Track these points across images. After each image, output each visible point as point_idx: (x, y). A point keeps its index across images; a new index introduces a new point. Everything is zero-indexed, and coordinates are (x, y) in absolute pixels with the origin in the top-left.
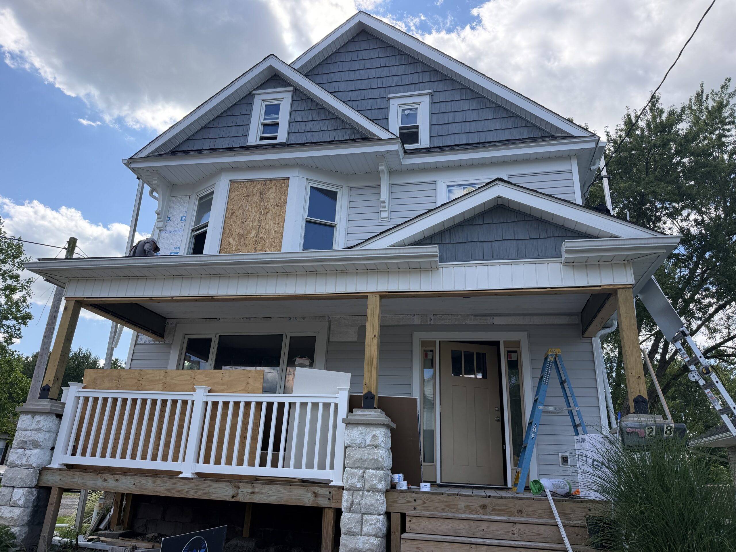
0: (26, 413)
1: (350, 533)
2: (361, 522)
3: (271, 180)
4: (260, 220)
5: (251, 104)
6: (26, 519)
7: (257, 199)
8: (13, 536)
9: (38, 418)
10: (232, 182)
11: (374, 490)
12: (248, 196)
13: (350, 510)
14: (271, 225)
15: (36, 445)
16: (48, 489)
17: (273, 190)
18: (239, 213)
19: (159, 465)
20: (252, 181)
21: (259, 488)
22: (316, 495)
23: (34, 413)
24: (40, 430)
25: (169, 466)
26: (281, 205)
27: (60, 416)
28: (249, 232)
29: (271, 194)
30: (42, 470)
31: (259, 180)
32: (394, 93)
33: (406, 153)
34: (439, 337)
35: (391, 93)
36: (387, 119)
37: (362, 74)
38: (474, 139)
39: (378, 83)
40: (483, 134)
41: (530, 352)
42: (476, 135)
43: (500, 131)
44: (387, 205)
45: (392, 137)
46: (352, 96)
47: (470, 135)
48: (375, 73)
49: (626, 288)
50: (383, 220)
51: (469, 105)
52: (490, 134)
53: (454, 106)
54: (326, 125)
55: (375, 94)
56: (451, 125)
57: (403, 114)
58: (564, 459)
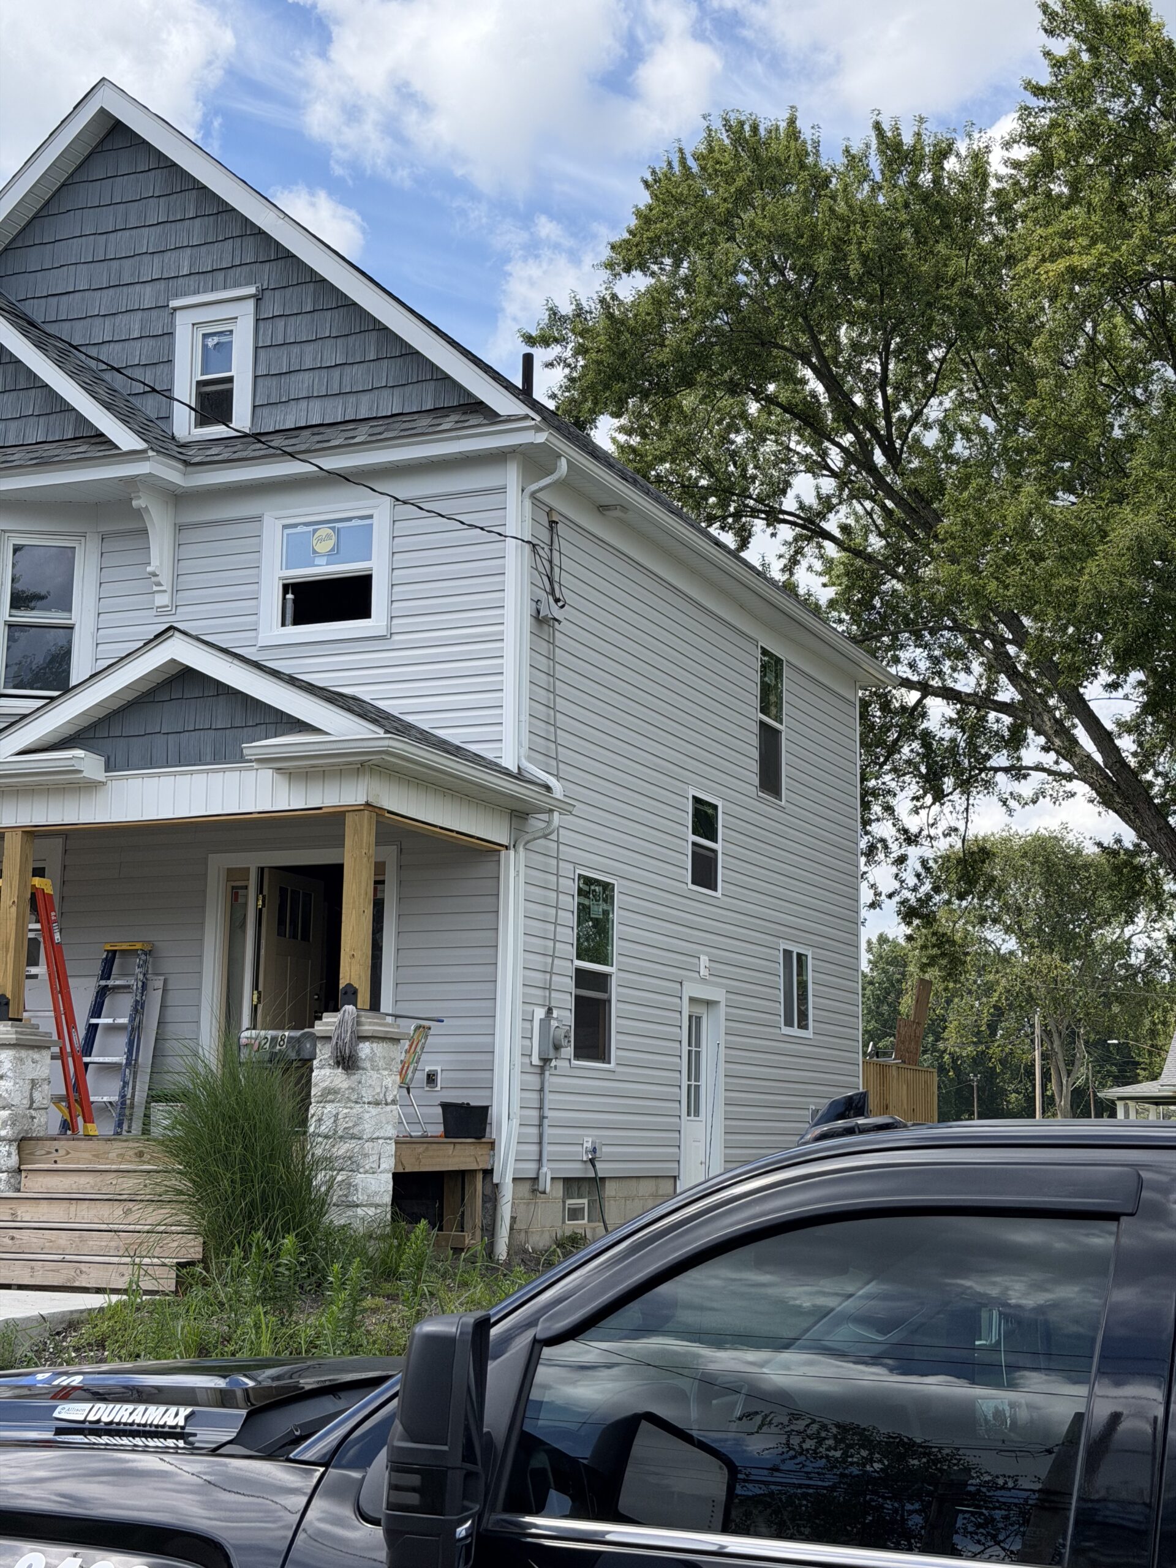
32: (185, 294)
33: (186, 463)
34: (253, 860)
35: (177, 296)
36: (170, 362)
37: (120, 244)
38: (335, 411)
39: (152, 268)
40: (352, 399)
41: (400, 883)
42: (339, 401)
43: (386, 393)
44: (165, 578)
45: (140, 445)
46: (102, 302)
47: (329, 403)
48: (148, 239)
49: (357, 810)
50: (161, 611)
51: (329, 323)
52: (365, 399)
53: (300, 328)
54: (31, 403)
55: (148, 296)
56: (293, 377)
57: (205, 346)
58: (431, 1078)
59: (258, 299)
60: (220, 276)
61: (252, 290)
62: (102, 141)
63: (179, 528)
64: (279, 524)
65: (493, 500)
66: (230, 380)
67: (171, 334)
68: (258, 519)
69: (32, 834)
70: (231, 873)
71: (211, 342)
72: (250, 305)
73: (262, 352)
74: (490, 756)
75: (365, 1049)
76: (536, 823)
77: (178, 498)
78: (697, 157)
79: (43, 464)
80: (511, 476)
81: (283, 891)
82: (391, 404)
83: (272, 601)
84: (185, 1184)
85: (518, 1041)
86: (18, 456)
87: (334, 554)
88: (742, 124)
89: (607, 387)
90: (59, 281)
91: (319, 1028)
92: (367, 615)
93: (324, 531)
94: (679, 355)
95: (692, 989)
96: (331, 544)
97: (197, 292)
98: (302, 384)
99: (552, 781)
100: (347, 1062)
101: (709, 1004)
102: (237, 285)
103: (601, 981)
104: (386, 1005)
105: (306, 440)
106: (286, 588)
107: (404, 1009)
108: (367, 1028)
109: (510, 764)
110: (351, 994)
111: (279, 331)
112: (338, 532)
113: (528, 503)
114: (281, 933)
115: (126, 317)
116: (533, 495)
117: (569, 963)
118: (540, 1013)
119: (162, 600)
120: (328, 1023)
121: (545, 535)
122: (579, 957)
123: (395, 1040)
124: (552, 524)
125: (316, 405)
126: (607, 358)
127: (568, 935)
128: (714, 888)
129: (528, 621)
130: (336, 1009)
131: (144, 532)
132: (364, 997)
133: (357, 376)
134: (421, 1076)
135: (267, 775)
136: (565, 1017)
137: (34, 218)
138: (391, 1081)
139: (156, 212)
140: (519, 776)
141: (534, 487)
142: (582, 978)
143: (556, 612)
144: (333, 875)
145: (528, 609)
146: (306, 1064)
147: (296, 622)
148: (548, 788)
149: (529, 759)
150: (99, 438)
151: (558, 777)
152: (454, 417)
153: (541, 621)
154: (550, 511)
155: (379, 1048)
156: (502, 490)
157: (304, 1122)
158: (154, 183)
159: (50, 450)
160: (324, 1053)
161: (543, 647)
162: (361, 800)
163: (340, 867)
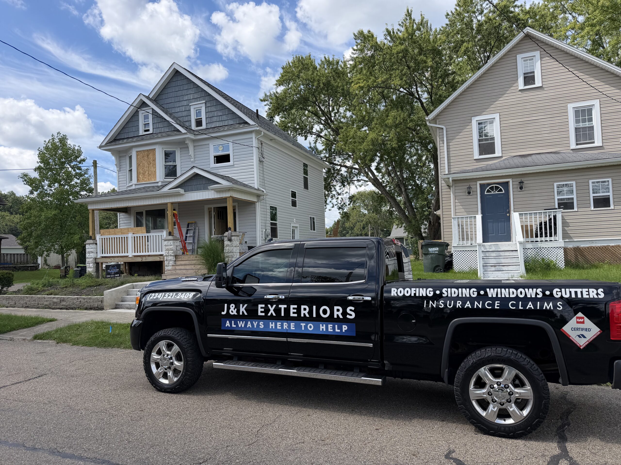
0: (87, 244)
1: (166, 266)
2: (169, 263)
3: (150, 150)
4: (148, 167)
5: (138, 115)
6: (95, 271)
7: (146, 158)
8: (93, 275)
9: (91, 245)
10: (137, 152)
11: (171, 256)
12: (143, 157)
13: (166, 261)
14: (152, 169)
15: (92, 252)
16: (98, 263)
17: (151, 154)
18: (141, 165)
19: (124, 254)
20: (144, 151)
21: (147, 258)
22: (160, 258)
23: (89, 244)
24: (92, 248)
25: (126, 254)
26: (154, 160)
27: (96, 244)
28: (146, 172)
29: (151, 156)
30: (96, 259)
31: (146, 150)
32: (192, 102)
33: (195, 135)
34: (212, 206)
35: (191, 103)
36: (190, 115)
37: (180, 93)
38: (221, 124)
39: (186, 98)
40: (224, 122)
41: (238, 209)
42: (222, 122)
43: (230, 120)
44: (193, 156)
45: (186, 132)
46: (177, 105)
47: (220, 122)
48: (184, 92)
49: (229, 197)
50: (192, 162)
51: (219, 107)
52: (226, 122)
53: (213, 109)
54: (166, 124)
55: (185, 103)
56: (213, 118)
57: (196, 112)
58: (246, 242)
59: (205, 103)
60: (198, 99)
61: (204, 101)
62: (175, 74)
63: (194, 146)
64: (212, 145)
65: (250, 140)
66: (201, 118)
67: (190, 110)
68: (209, 144)
69: (172, 203)
70: (209, 208)
71: (197, 111)
72: (204, 104)
73: (207, 113)
74: (253, 186)
75: (233, 238)
76: (262, 198)
77: (194, 141)
78: (292, 63)
79: (168, 136)
80: (253, 136)
81: (218, 211)
82: (231, 122)
83: (212, 160)
84: (204, 261)
85: (260, 235)
86: (164, 134)
87: (223, 150)
88: (299, 57)
89: (276, 110)
90: (169, 101)
91: (225, 235)
92: (229, 161)
93: (221, 146)
94: (289, 104)
95: (292, 225)
96: (222, 148)
97: (194, 102)
98: (215, 119)
99: (264, 190)
100: (230, 240)
101: (296, 227)
102: (201, 101)
103: (275, 224)
104: (237, 230)
105: (216, 130)
106: (215, 157)
107: (240, 231)
108: (233, 234)
109: (256, 187)
110: (230, 229)
111: (210, 109)
112: (223, 146)
113: (257, 140)
114: (218, 218)
115: (181, 107)
116: (258, 139)
117: (269, 221)
118: (264, 230)
119: (192, 160)
120: (226, 234)
121: (260, 146)
122: (271, 220)
123: (238, 236)
124: (262, 144)
125: (217, 123)
126: (276, 105)
127: (269, 216)
128: (296, 207)
129: (258, 162)
130: (227, 231)
131: (188, 147)
132: (233, 229)
133: (224, 118)
134: (244, 242)
135: (213, 192)
136: (269, 231)
137: (164, 89)
138: (238, 243)
139: (186, 87)
140: (258, 190)
141: (258, 137)
142: (272, 224)
143: (263, 160)
144: (226, 208)
145: (258, 159)
146: (223, 241)
147: (217, 163)
148: (263, 191)
149: (260, 186)
150: (178, 131)
151: (265, 189)
152: (242, 125)
153: (261, 161)
154: (261, 141)
155: (235, 238)
156: (252, 138)
157: (223, 250)
158: (185, 82)
159: (170, 133)
160: (226, 239)
161: (261, 166)
162: (229, 195)
163: (226, 207)
